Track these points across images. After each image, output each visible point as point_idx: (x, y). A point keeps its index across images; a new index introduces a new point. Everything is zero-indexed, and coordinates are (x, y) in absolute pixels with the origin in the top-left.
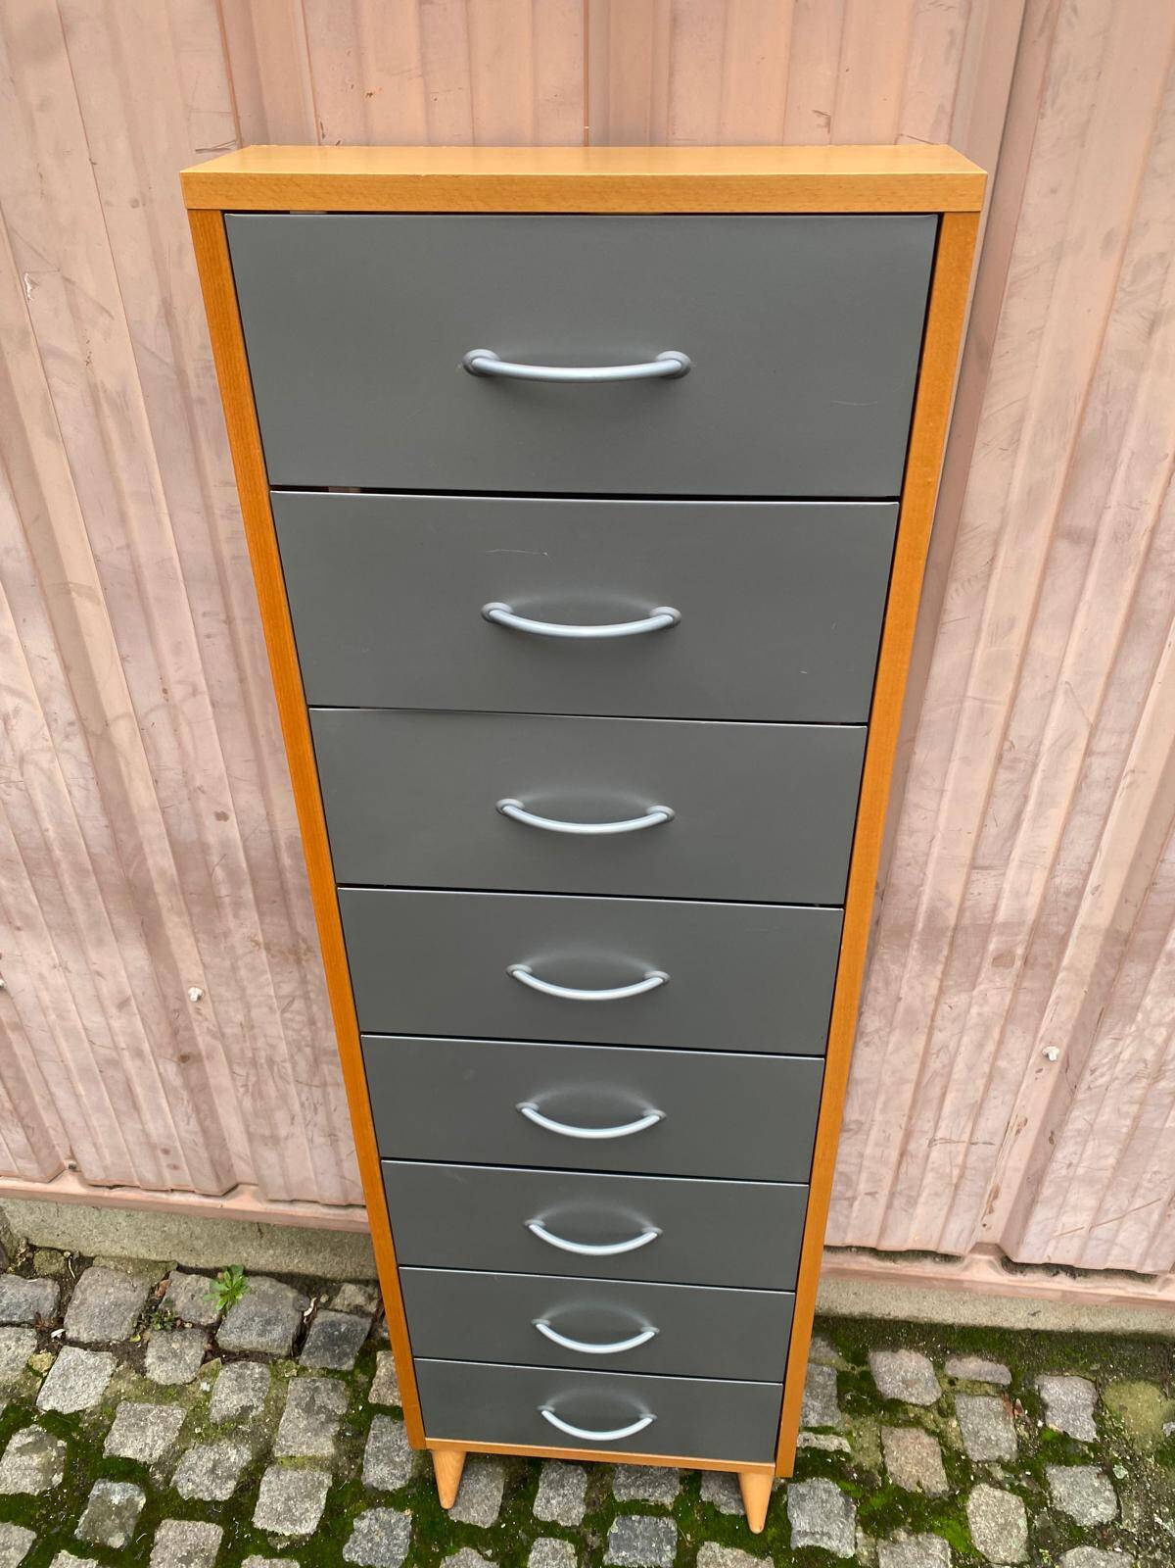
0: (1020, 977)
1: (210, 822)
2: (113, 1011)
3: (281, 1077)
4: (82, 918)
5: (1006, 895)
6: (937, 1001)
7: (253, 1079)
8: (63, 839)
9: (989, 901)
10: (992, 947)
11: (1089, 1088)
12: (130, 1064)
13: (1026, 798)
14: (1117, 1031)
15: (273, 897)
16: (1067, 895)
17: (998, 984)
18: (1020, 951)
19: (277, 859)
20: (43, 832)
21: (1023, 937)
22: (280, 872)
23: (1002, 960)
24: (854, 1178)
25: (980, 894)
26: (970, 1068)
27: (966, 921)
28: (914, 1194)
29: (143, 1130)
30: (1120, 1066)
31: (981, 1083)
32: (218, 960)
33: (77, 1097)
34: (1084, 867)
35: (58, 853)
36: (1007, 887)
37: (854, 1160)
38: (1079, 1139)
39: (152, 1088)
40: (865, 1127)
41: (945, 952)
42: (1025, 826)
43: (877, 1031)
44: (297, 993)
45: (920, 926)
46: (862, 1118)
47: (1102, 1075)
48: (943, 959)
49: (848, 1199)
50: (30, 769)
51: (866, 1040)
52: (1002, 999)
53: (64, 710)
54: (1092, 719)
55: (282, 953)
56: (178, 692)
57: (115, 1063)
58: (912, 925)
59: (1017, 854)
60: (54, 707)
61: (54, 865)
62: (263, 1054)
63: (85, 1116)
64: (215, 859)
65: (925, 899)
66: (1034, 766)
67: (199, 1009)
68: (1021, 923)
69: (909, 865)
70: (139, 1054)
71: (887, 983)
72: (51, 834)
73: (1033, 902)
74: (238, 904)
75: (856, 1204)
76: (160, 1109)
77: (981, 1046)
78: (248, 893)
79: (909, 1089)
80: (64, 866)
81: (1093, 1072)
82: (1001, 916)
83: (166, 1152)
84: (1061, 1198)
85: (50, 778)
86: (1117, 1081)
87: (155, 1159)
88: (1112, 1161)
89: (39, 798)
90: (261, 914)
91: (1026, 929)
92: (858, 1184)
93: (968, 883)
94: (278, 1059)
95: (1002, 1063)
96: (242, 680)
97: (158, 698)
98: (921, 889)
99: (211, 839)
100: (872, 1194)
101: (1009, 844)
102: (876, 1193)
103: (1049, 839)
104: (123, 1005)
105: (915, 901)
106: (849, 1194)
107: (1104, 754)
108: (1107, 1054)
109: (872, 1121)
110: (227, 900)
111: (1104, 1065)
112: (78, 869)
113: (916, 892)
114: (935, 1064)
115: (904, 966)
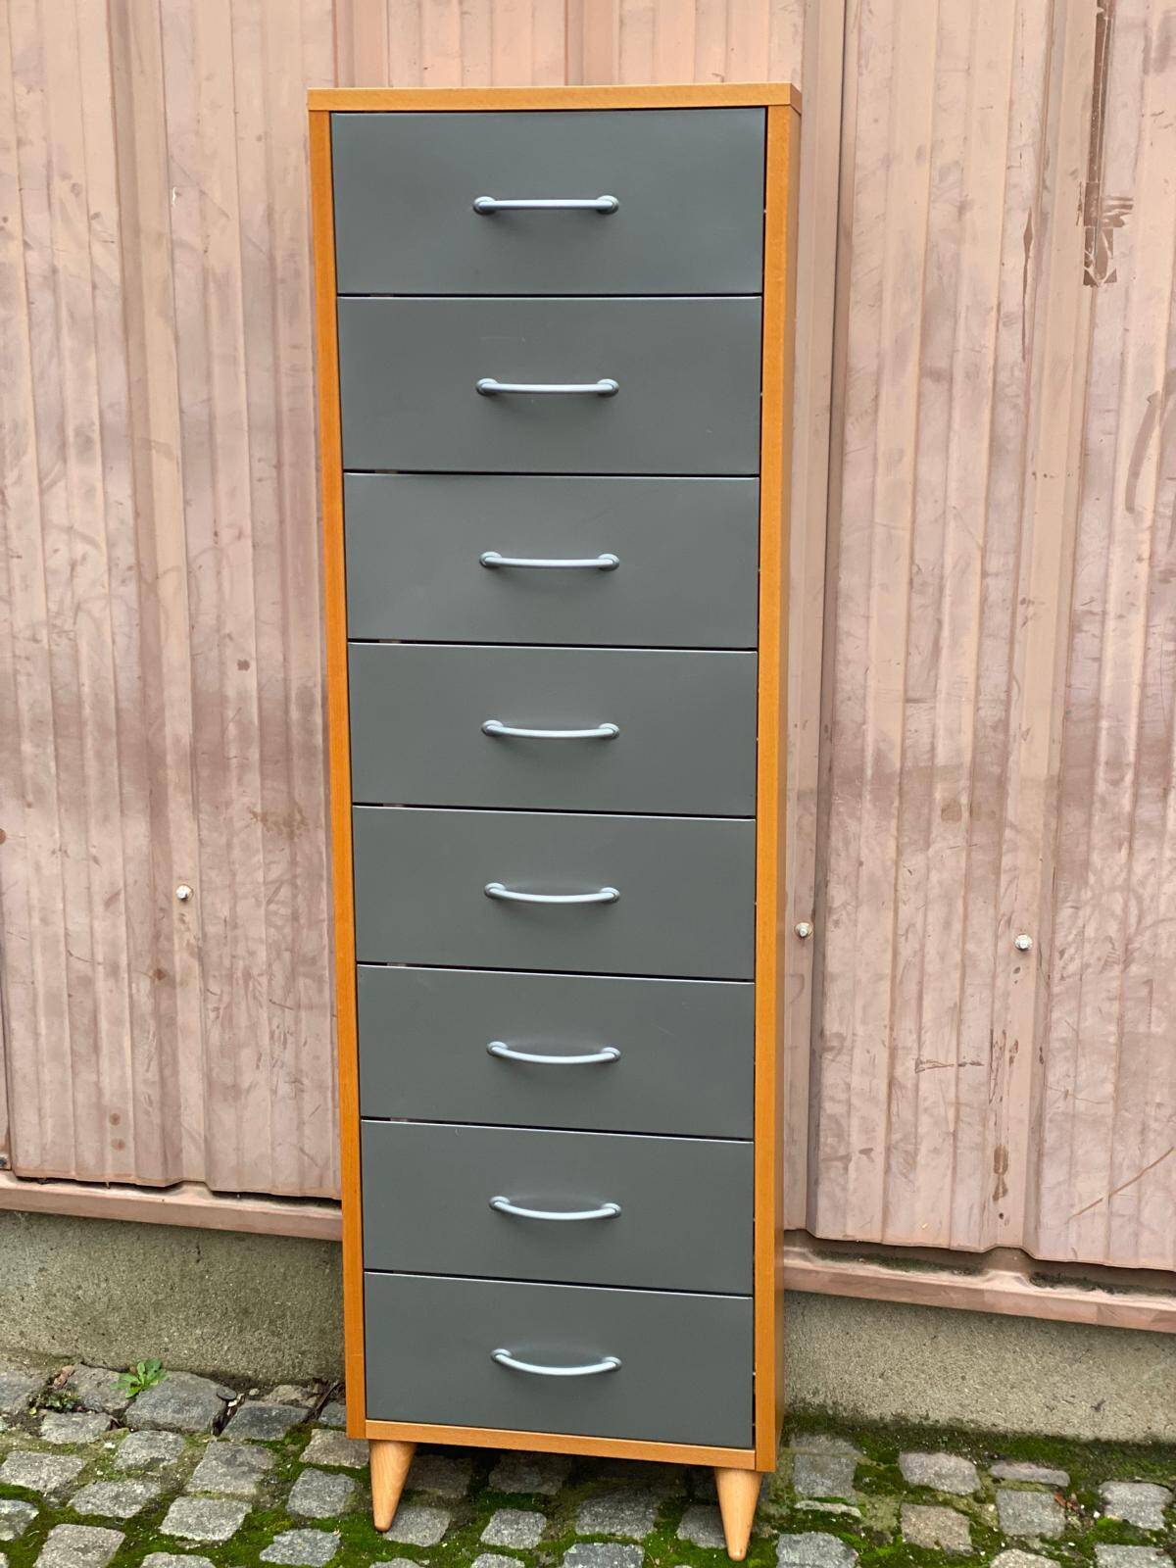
0: (970, 831)
1: (232, 669)
2: (99, 909)
3: (255, 998)
4: (93, 790)
5: (941, 733)
6: (897, 863)
7: (226, 998)
8: (96, 695)
9: (926, 739)
10: (938, 796)
11: (1062, 978)
12: (102, 985)
13: (940, 622)
14: (1072, 897)
15: (279, 758)
16: (994, 728)
17: (951, 843)
18: (964, 800)
19: (287, 711)
20: (80, 685)
21: (964, 783)
22: (287, 725)
23: (950, 811)
24: (843, 1122)
25: (916, 731)
26: (942, 957)
27: (909, 764)
28: (910, 1148)
29: (97, 1084)
30: (1088, 947)
31: (956, 975)
32: (215, 835)
33: (36, 1034)
34: (1003, 696)
35: (87, 711)
36: (940, 723)
37: (843, 1096)
38: (1068, 1053)
39: (117, 1022)
40: (848, 1043)
41: (896, 804)
42: (945, 652)
43: (844, 905)
44: (286, 877)
45: (869, 772)
46: (843, 1031)
47: (1072, 959)
48: (896, 813)
49: (841, 1158)
50: (82, 617)
51: (835, 917)
52: (958, 862)
53: (125, 554)
54: (981, 542)
55: (276, 823)
56: (226, 535)
57: (87, 982)
58: (861, 770)
59: (943, 685)
60: (118, 552)
61: (81, 724)
62: (241, 964)
63: (37, 1064)
64: (230, 714)
65: (870, 738)
66: (941, 589)
67: (183, 915)
68: (959, 766)
69: (849, 699)
70: (114, 970)
71: (847, 842)
72: (86, 690)
73: (966, 738)
74: (244, 767)
75: (852, 1166)
76: (120, 1050)
77: (947, 925)
78: (254, 754)
79: (886, 985)
80: (90, 727)
81: (1062, 953)
82: (941, 758)
83: (115, 1120)
84: (1067, 1149)
85: (98, 628)
86: (1090, 970)
87: (101, 1128)
88: (1109, 1088)
89: (84, 649)
90: (263, 776)
91: (965, 772)
92: (849, 1136)
93: (905, 719)
94: (255, 972)
95: (971, 947)
96: (282, 522)
97: (209, 541)
98: (864, 727)
99: (231, 692)
100: (867, 1152)
101: (932, 673)
102: (871, 1150)
103: (967, 667)
104: (110, 901)
105: (859, 741)
106: (842, 1152)
107: (997, 575)
108: (1070, 928)
109: (854, 1034)
110: (234, 762)
111: (1070, 944)
112: (101, 727)
113: (860, 733)
114: (907, 950)
115: (860, 820)
